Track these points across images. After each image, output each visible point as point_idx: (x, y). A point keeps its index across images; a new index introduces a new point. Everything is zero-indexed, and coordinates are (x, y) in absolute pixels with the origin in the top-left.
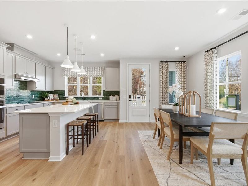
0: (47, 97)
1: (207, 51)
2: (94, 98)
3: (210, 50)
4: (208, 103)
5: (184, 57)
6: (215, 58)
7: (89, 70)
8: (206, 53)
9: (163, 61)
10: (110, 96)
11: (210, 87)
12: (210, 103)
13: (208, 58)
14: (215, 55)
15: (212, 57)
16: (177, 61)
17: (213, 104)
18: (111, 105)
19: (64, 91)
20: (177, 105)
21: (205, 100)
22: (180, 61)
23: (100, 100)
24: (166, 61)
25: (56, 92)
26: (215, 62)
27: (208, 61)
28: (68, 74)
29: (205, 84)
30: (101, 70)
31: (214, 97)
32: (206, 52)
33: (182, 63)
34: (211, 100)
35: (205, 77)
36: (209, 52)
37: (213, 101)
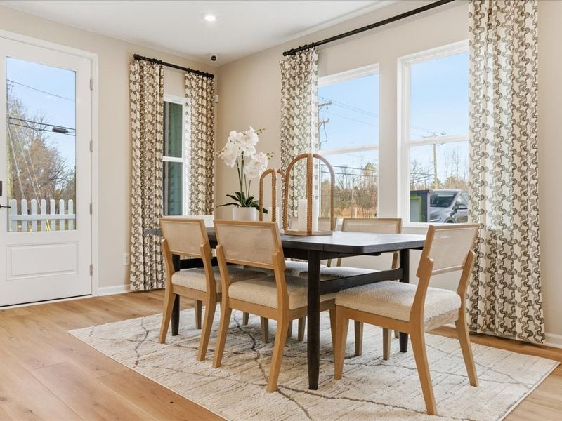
1: (291, 53)
3: (298, 51)
5: (214, 58)
8: (287, 56)
9: (144, 59)
14: (314, 67)
16: (189, 71)
22: (197, 73)
32: (285, 54)
33: (205, 78)
36: (297, 55)
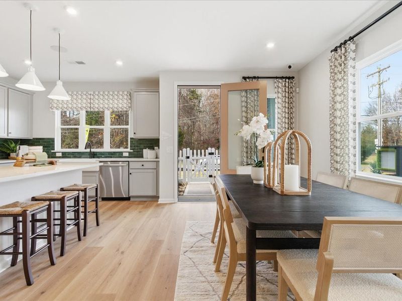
0: (14, 151)
1: (335, 50)
2: (112, 154)
3: (340, 46)
4: (337, 162)
5: (290, 67)
6: (350, 63)
7: (101, 97)
8: (333, 53)
9: (249, 78)
10: (144, 150)
11: (342, 127)
12: (341, 162)
13: (337, 64)
14: (352, 55)
15: (346, 60)
16: (277, 78)
17: (347, 165)
18: (142, 167)
19: (53, 140)
20: (260, 166)
21: (332, 156)
22: (282, 78)
23: (125, 157)
24: (255, 78)
25: (37, 142)
26: (350, 71)
27: (336, 71)
28: (60, 106)
29: (331, 121)
30: (125, 97)
31: (349, 149)
32: (332, 51)
33: (287, 80)
34: (342, 156)
35: (331, 105)
36: (339, 50)
37: (347, 157)
